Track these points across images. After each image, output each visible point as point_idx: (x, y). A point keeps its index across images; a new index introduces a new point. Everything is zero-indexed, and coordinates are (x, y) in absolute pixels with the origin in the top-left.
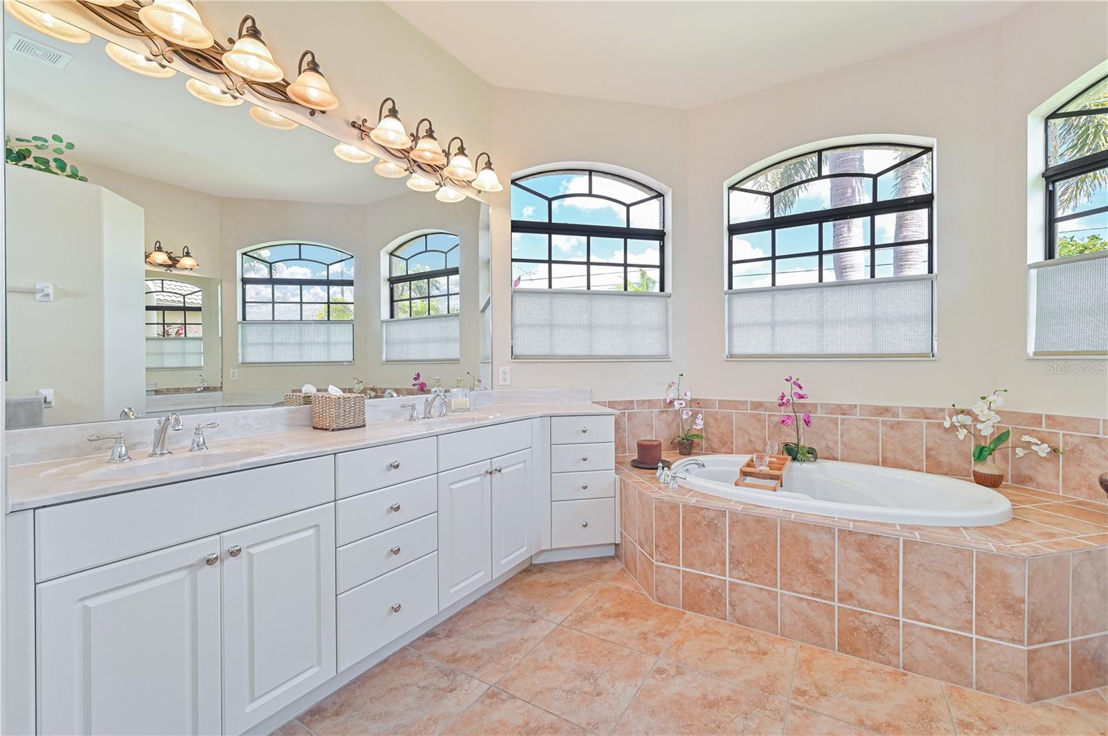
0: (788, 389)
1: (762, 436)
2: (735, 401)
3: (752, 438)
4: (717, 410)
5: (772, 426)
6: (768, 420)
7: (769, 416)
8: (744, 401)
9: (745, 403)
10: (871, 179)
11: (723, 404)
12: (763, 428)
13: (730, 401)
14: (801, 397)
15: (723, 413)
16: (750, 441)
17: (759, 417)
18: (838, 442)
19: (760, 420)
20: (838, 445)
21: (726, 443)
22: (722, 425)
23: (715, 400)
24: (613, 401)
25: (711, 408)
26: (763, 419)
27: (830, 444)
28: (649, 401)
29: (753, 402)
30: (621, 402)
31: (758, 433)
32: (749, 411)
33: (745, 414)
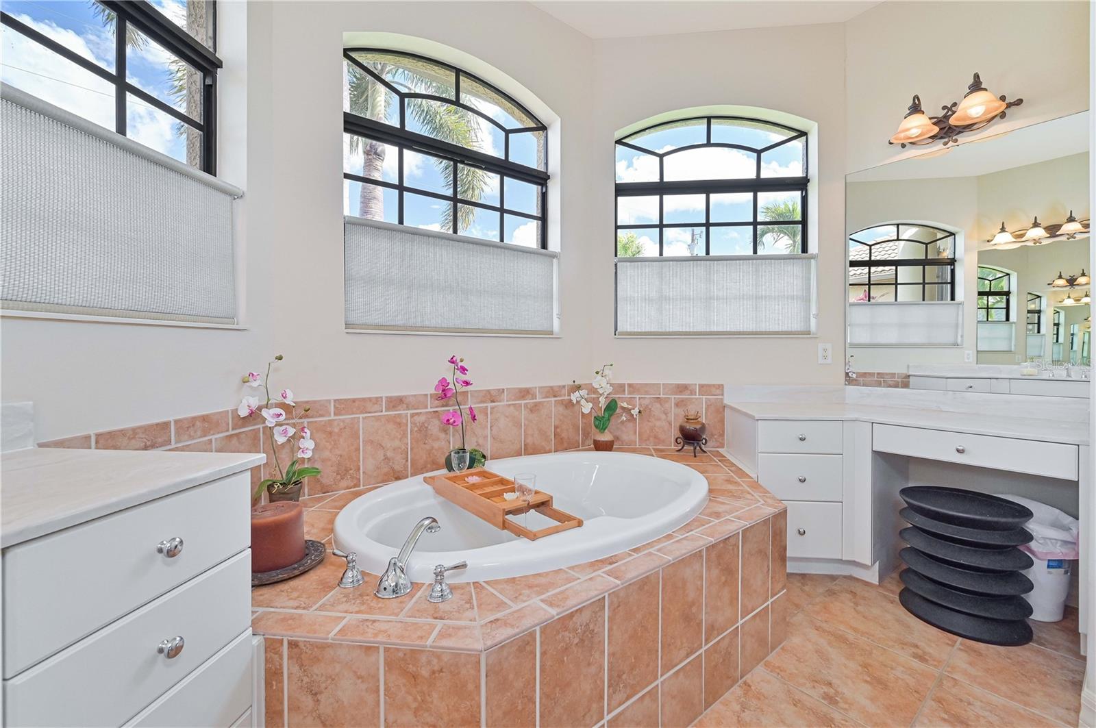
0: (448, 373)
1: (403, 447)
2: (363, 400)
3: (389, 454)
4: (332, 417)
5: (416, 429)
6: (411, 423)
7: (413, 415)
8: (377, 398)
9: (378, 400)
10: (510, 135)
11: (343, 406)
12: (404, 435)
13: (354, 401)
14: (467, 383)
15: (343, 421)
16: (386, 458)
17: (398, 420)
18: (487, 437)
19: (399, 424)
20: (487, 440)
21: (347, 471)
22: (341, 440)
23: (329, 401)
24: (110, 433)
25: (322, 416)
26: (404, 421)
27: (481, 441)
28: (204, 418)
29: (391, 398)
30: (134, 430)
31: (397, 443)
32: (384, 413)
33: (378, 419)
